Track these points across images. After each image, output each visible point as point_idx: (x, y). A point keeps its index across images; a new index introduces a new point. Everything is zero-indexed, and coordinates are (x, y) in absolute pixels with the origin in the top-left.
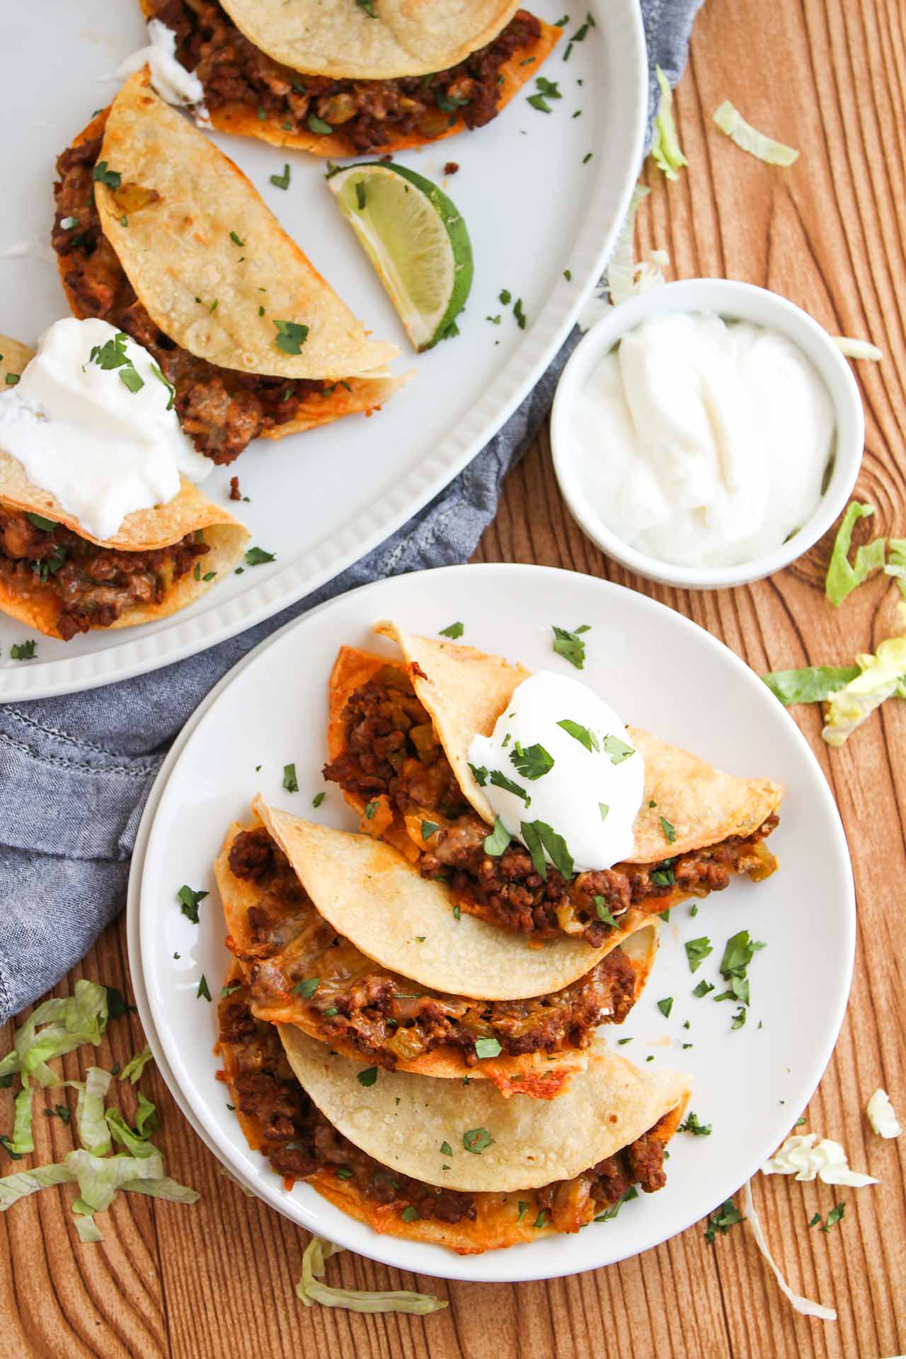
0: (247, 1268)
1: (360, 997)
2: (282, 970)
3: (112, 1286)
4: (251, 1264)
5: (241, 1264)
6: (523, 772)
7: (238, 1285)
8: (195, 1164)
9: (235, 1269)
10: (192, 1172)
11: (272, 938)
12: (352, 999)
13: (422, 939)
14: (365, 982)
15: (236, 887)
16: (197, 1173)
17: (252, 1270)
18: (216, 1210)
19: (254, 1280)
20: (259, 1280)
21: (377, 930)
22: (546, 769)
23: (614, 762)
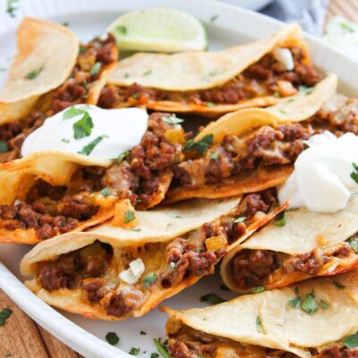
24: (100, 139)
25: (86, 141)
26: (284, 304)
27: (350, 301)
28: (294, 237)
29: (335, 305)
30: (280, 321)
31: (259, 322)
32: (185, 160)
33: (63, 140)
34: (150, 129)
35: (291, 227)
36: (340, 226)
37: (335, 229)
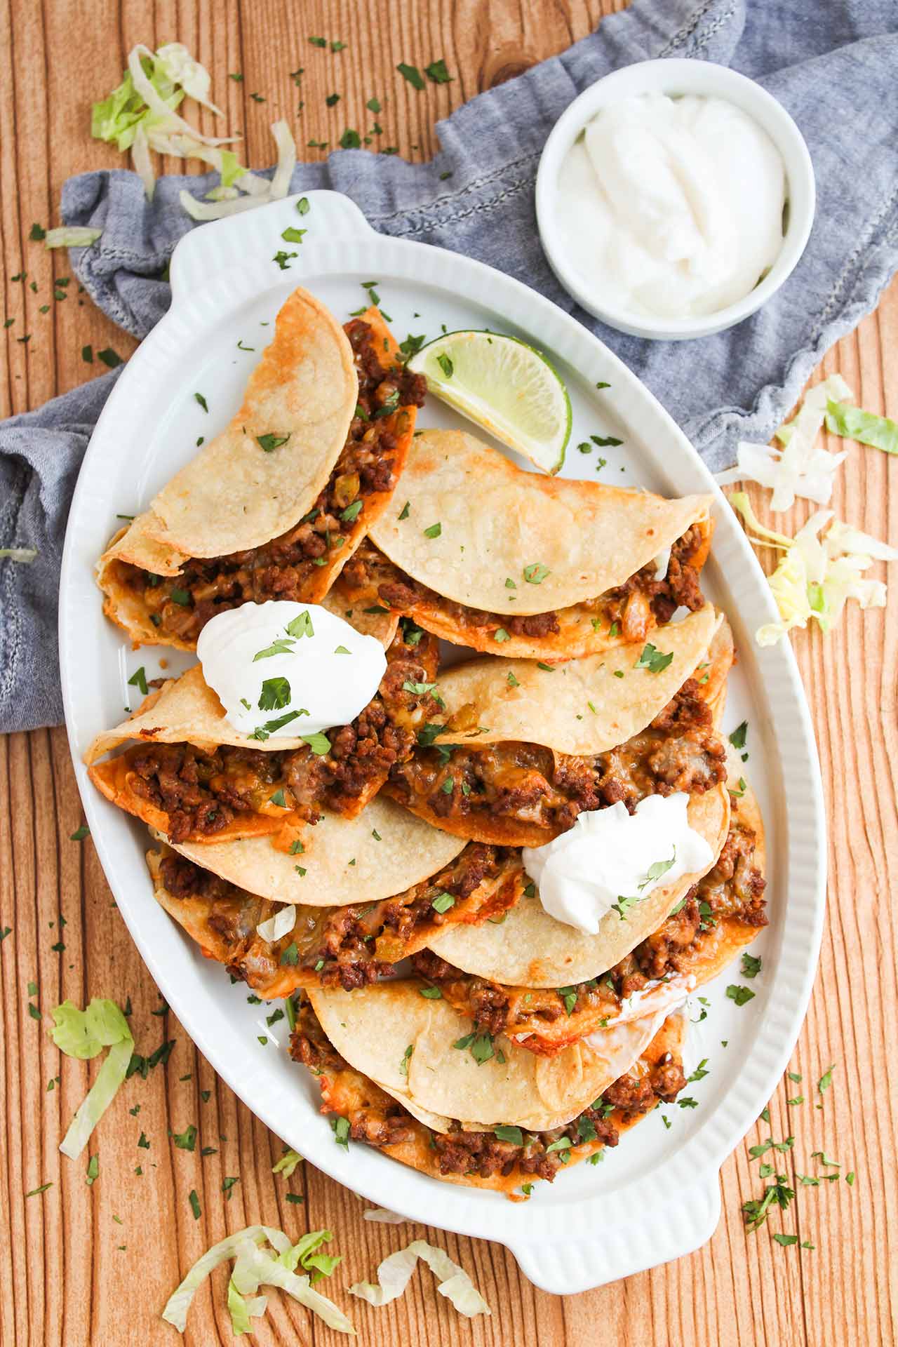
0: (389, 1324)
1: (335, 940)
2: (263, 955)
3: (269, 1330)
4: (393, 1321)
5: (385, 1322)
6: (279, 706)
7: (380, 1340)
8: (349, 1228)
9: (378, 1325)
10: (347, 1235)
11: (241, 933)
12: (330, 944)
13: (353, 863)
14: (329, 924)
15: (184, 906)
16: (350, 1236)
17: (394, 1327)
18: (365, 1271)
19: (395, 1335)
20: (399, 1336)
21: (317, 881)
22: (287, 688)
23: (311, 634)
24: (295, 715)
25: (275, 714)
26: (450, 1040)
27: (532, 1070)
28: (505, 949)
29: (513, 1065)
30: (434, 1063)
31: (409, 1053)
32: (413, 761)
33: (244, 701)
34: (378, 696)
35: (508, 929)
36: (569, 960)
37: (560, 964)
